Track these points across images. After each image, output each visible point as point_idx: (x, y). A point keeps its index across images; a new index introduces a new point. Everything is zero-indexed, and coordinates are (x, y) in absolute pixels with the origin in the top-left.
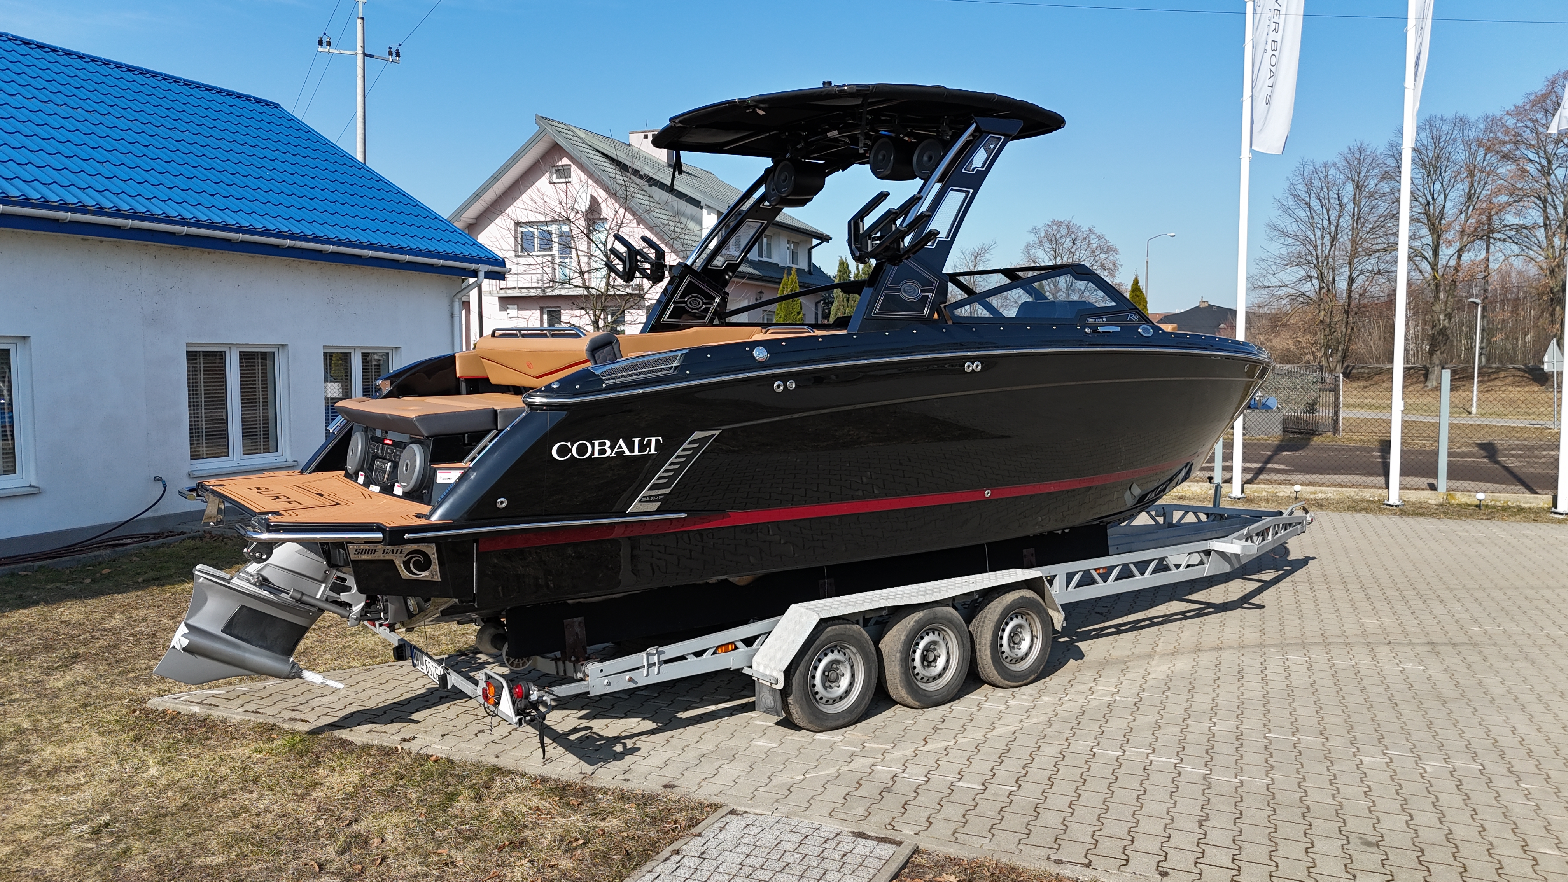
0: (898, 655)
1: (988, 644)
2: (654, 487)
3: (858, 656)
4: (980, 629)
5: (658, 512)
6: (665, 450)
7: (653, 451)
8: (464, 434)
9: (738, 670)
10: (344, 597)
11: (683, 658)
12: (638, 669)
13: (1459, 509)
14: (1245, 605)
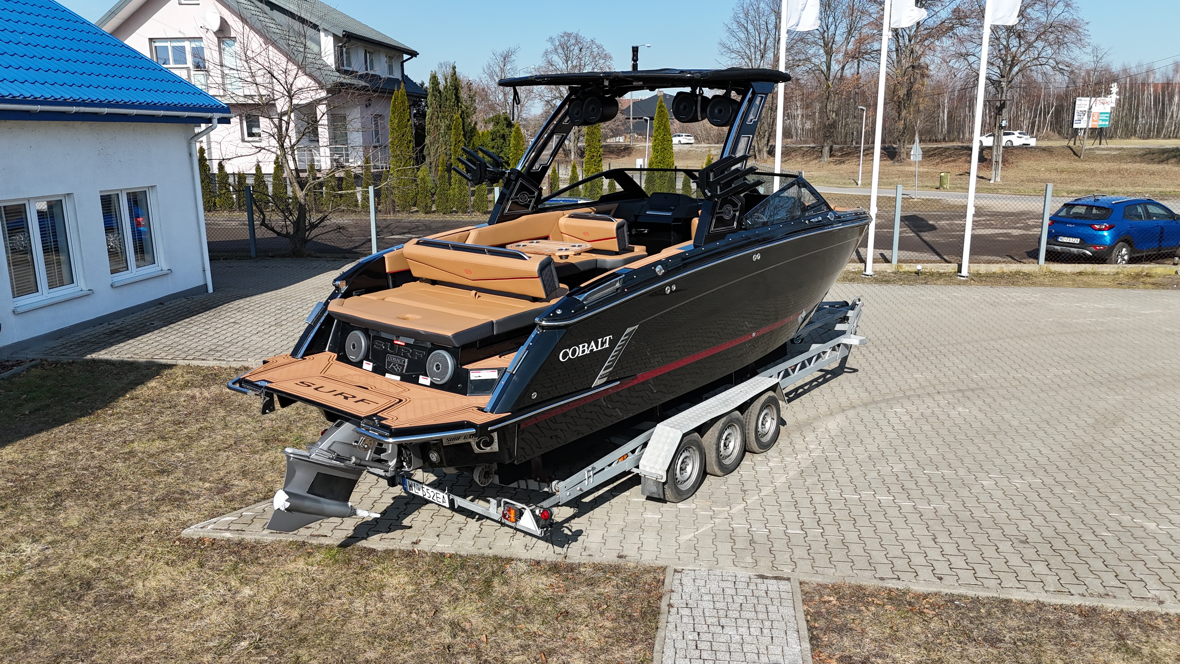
0: (714, 445)
1: (753, 428)
2: (606, 368)
3: (696, 452)
4: (748, 421)
5: (606, 384)
6: (613, 343)
7: (607, 346)
9: (628, 472)
11: (603, 469)
12: (583, 481)
13: (906, 276)
14: (846, 370)
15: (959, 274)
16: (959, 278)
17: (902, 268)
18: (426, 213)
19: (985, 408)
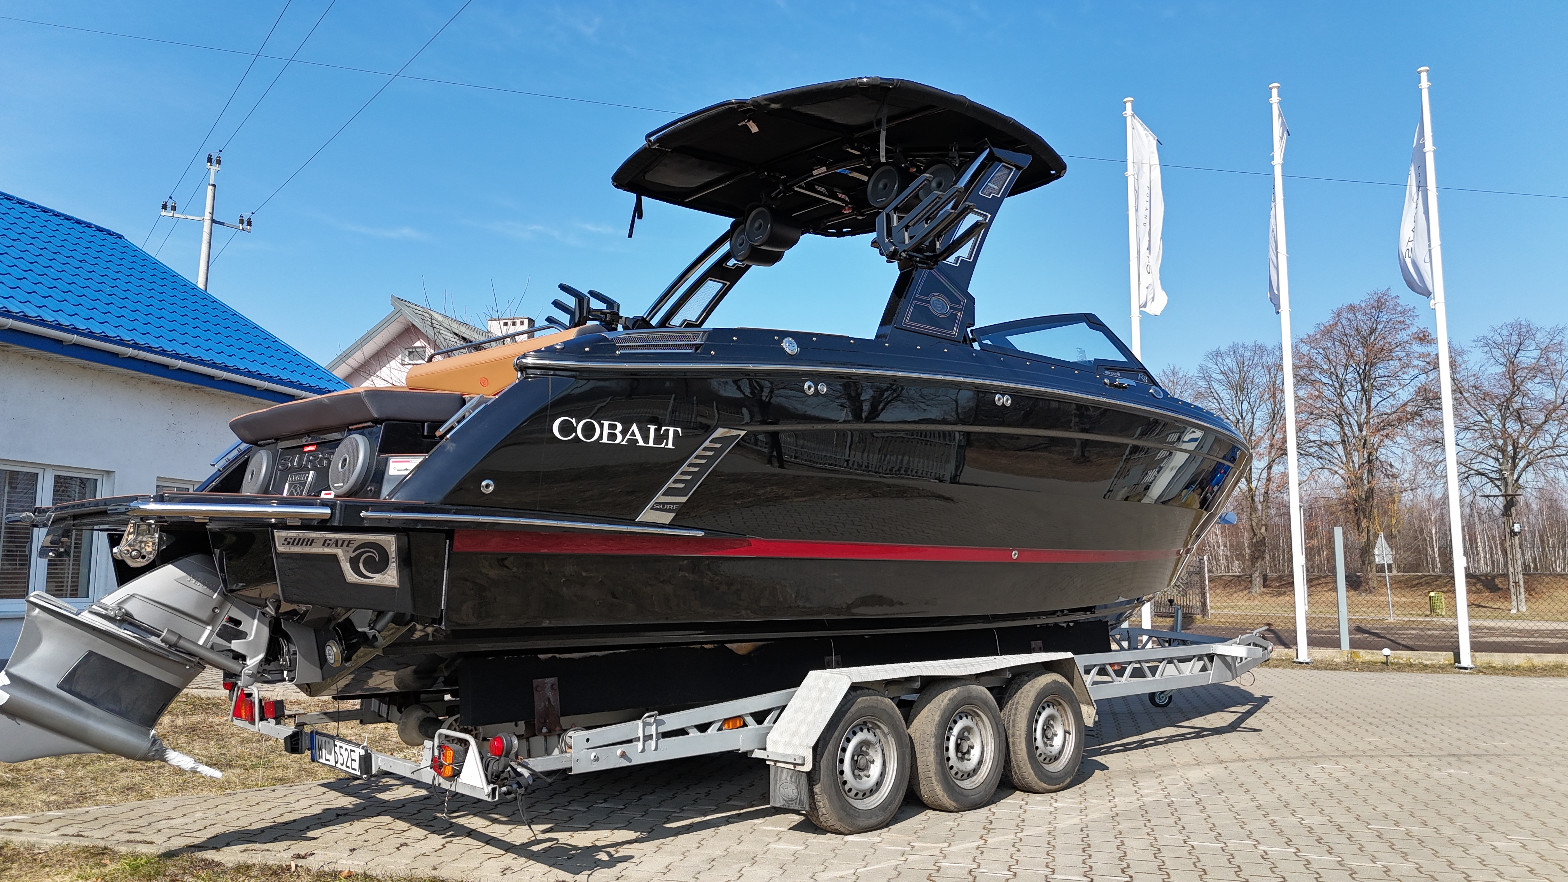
0: (933, 740)
1: (1023, 736)
2: (670, 492)
3: (890, 737)
4: (1012, 718)
5: (670, 526)
6: (685, 448)
7: (670, 446)
8: (423, 423)
9: (746, 753)
10: (236, 645)
11: (682, 732)
12: (630, 741)
13: (1366, 664)
14: (1242, 729)
15: (1457, 664)
16: (1457, 670)
17: (1359, 657)
19: (1501, 772)
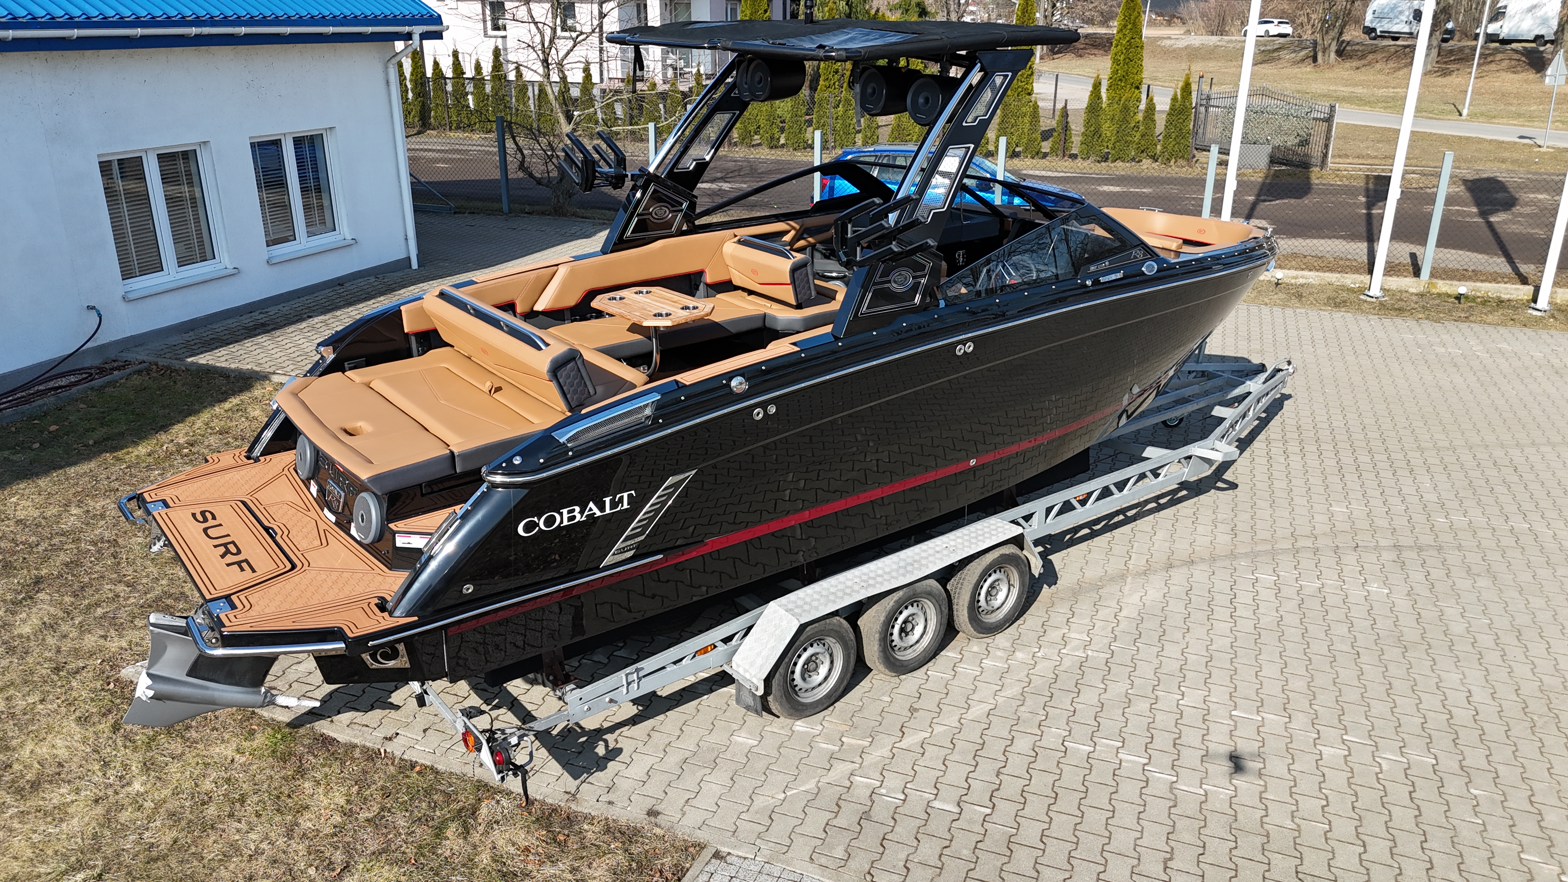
0: (877, 635)
1: (966, 605)
2: (627, 539)
3: (838, 645)
5: (633, 559)
6: (638, 502)
7: (626, 506)
8: (420, 485)
11: (660, 669)
12: (617, 688)
13: (1437, 302)
14: (1220, 484)
15: (1533, 305)
16: (1531, 311)
17: (1436, 288)
18: (772, 148)
19: (1422, 590)
